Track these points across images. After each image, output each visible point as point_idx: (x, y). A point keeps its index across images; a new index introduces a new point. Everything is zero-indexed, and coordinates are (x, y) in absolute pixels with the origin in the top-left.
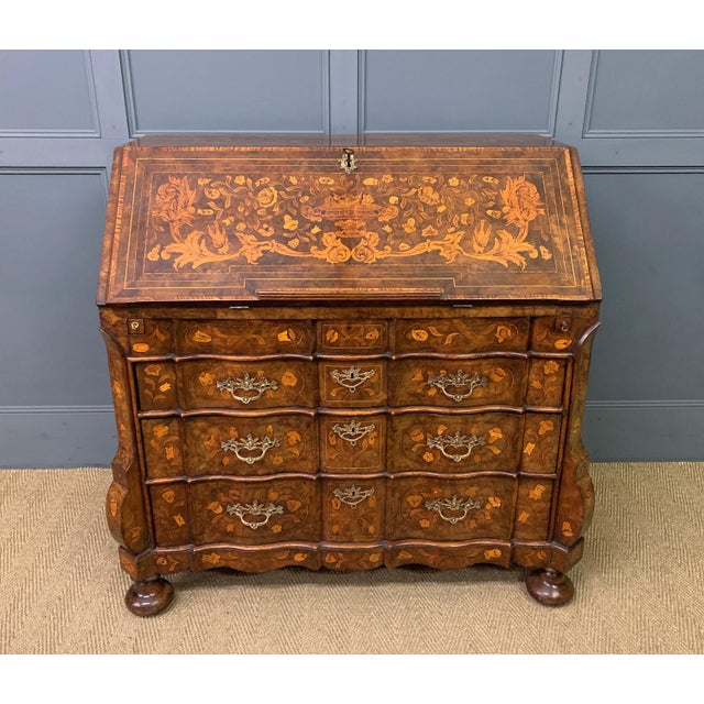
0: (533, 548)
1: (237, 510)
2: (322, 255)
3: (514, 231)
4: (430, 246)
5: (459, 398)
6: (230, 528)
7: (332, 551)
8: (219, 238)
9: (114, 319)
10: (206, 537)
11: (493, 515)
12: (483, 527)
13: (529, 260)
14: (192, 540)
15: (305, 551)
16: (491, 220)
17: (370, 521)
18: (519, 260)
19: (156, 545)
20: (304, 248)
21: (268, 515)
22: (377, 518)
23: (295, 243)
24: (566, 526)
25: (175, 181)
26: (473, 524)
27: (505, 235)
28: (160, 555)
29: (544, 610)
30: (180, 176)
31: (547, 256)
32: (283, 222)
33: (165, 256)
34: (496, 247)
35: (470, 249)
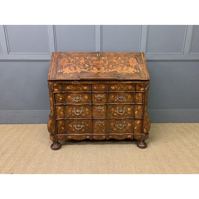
0: (138, 135)
1: (75, 126)
2: (93, 71)
3: (132, 67)
4: (115, 70)
5: (121, 101)
6: (73, 130)
7: (95, 135)
8: (72, 68)
9: (51, 84)
10: (68, 132)
11: (129, 128)
12: (127, 130)
13: (135, 72)
14: (65, 133)
15: (89, 135)
16: (127, 65)
17: (103, 129)
18: (133, 72)
19: (58, 134)
20: (90, 70)
21: (81, 127)
22: (105, 128)
23: (88, 69)
24: (145, 129)
25: (64, 58)
26: (125, 130)
27: (130, 68)
28: (58, 136)
29: (141, 149)
30: (65, 57)
31: (138, 72)
32: (85, 65)
33: (62, 71)
34: (128, 70)
35: (123, 70)
